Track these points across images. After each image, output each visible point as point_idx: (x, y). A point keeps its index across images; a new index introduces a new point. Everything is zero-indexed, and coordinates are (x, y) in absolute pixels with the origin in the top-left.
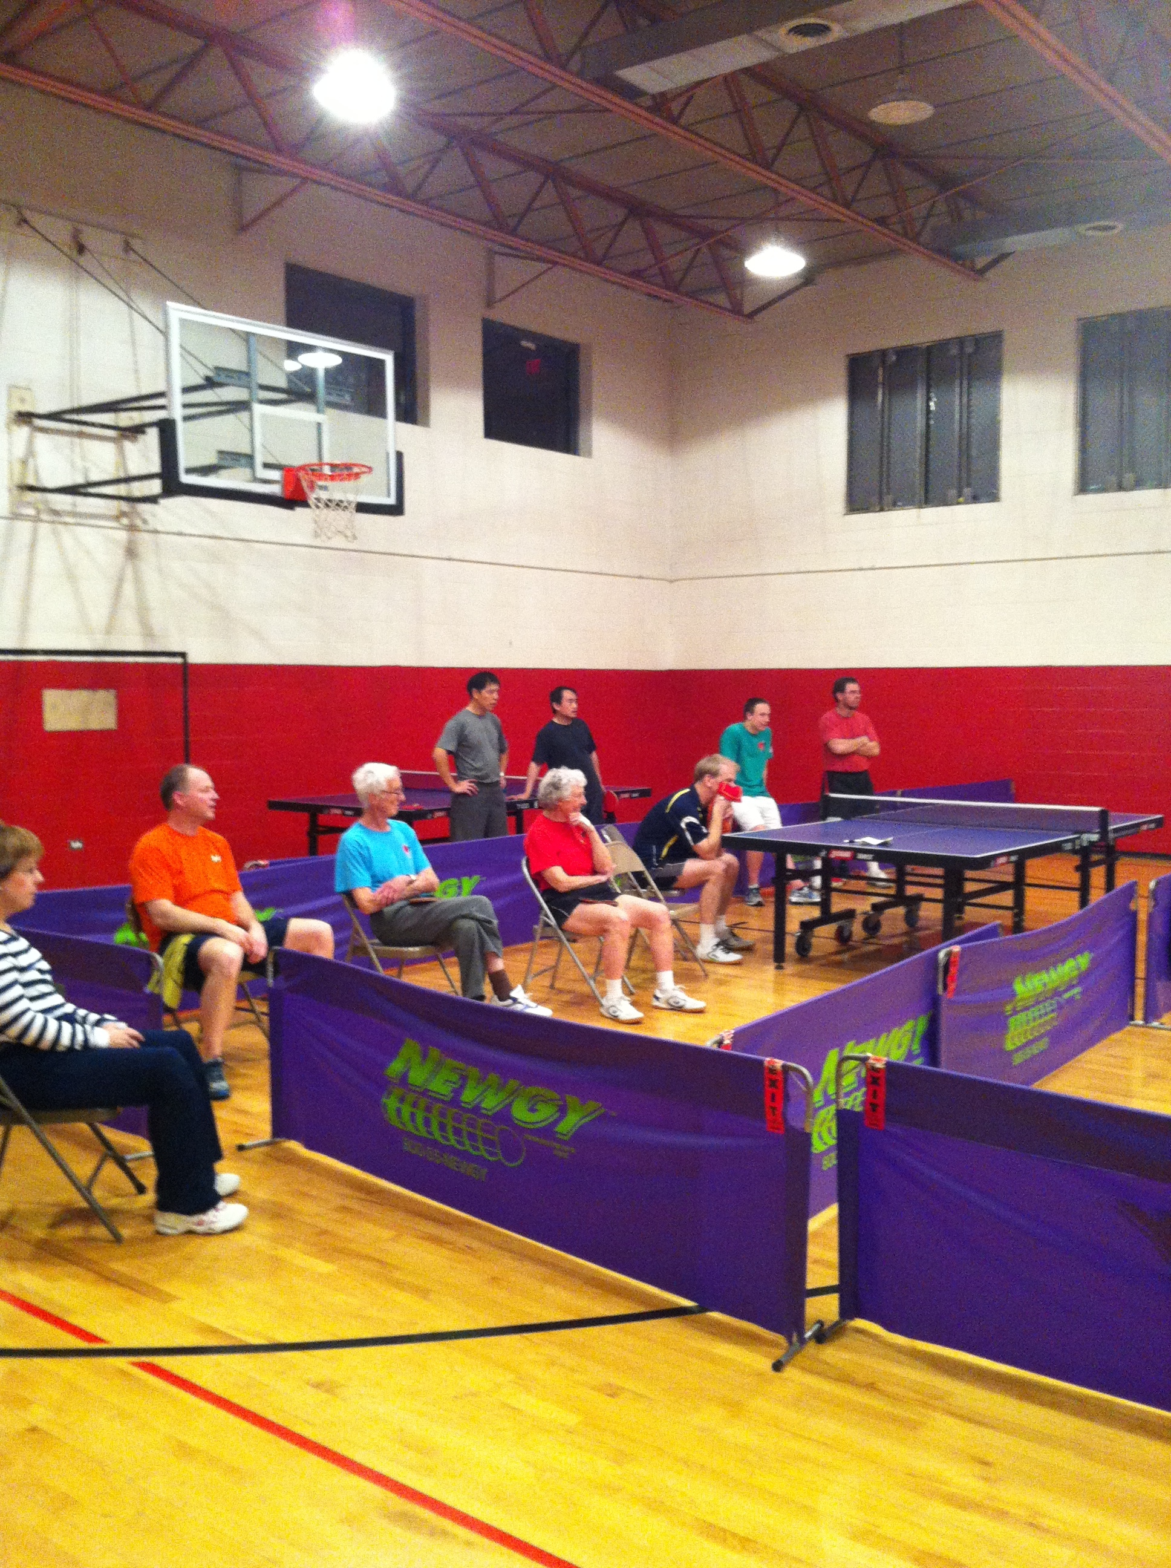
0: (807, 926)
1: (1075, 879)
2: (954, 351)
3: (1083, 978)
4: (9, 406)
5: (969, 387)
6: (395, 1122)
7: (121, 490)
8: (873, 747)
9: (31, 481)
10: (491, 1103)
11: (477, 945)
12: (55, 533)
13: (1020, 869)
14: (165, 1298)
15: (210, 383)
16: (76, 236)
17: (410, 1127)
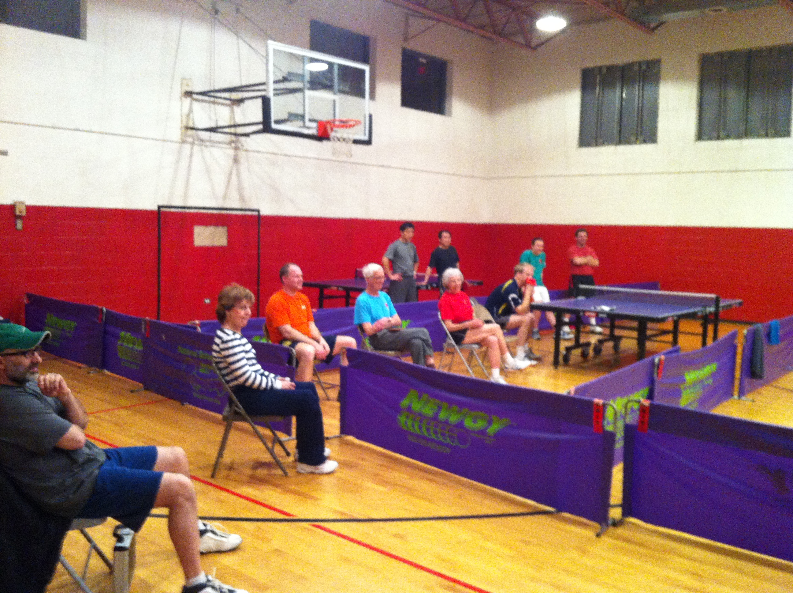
0: (568, 349)
1: (700, 330)
2: (636, 68)
3: (714, 375)
4: (181, 87)
5: (643, 86)
6: (404, 428)
7: (232, 130)
8: (596, 262)
9: (191, 125)
10: (454, 419)
11: (422, 351)
12: (202, 151)
13: (676, 324)
14: (315, 499)
15: (285, 79)
16: (214, 5)
17: (411, 429)
